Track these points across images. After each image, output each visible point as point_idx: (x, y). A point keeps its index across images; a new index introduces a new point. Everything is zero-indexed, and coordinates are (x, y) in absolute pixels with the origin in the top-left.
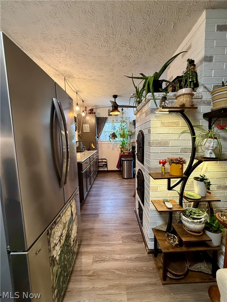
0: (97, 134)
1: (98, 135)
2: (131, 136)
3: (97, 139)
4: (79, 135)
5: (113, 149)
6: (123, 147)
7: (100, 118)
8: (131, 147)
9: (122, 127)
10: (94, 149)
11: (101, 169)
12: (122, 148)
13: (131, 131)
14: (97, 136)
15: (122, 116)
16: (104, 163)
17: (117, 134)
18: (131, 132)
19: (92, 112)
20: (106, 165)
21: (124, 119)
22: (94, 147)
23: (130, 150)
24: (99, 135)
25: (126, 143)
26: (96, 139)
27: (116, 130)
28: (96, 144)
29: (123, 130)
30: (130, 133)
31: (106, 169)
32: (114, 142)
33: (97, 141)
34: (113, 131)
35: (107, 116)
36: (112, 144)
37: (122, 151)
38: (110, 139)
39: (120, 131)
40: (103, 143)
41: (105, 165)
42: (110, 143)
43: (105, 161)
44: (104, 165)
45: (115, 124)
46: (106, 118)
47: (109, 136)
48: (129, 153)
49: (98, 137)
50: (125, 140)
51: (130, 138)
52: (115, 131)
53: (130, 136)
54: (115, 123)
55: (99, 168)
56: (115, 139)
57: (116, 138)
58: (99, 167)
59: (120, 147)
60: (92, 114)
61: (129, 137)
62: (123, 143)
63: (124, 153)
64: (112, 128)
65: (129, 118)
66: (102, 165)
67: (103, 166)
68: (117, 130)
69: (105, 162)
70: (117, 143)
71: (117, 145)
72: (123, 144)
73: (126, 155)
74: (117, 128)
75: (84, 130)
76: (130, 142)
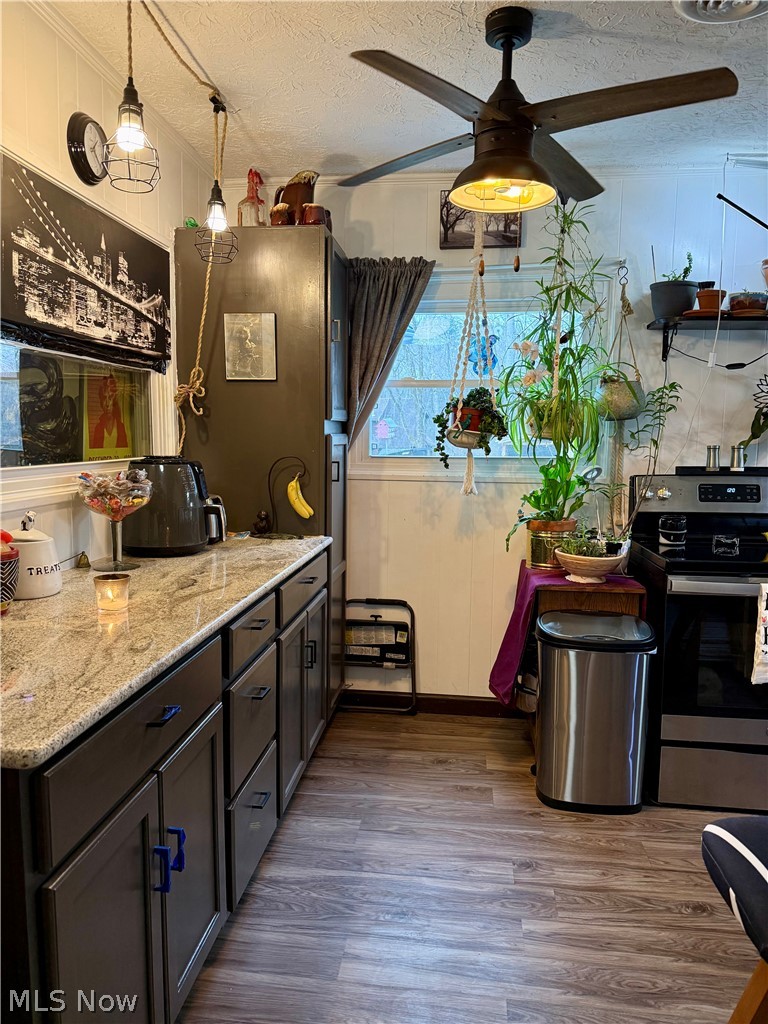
0: (336, 400)
1: (348, 405)
2: (630, 426)
3: (338, 440)
4: (186, 400)
5: (466, 526)
6: (551, 515)
7: (372, 263)
8: (625, 520)
9: (550, 348)
10: (301, 528)
11: (363, 682)
12: (545, 527)
13: (632, 378)
14: (338, 415)
15: (555, 244)
16: (388, 637)
17: (508, 406)
18: (634, 388)
19: (303, 211)
20: (404, 654)
21: (575, 275)
22: (305, 510)
23: (613, 548)
24: (359, 406)
25: (583, 482)
26: (328, 438)
27: (496, 372)
28: (322, 478)
29: (558, 373)
30: (623, 400)
31: (403, 686)
32: (477, 473)
33: (336, 453)
34: (473, 380)
35: (430, 251)
36: (457, 481)
37: (538, 550)
38: (446, 443)
39: (534, 378)
40: (387, 473)
41: (397, 648)
42: (441, 472)
43: (400, 616)
44: (385, 648)
45: (497, 321)
46: (420, 270)
47: (440, 421)
48: (611, 576)
49: (344, 427)
50: (571, 454)
51: (618, 438)
52: (491, 381)
53: (620, 419)
54: (495, 309)
55: (351, 671)
56: (483, 443)
57: (493, 441)
58: (349, 661)
59: (530, 512)
60: (303, 222)
61: (606, 430)
62: (551, 484)
63: (560, 572)
64: (469, 357)
65: (621, 265)
66: (376, 652)
67: (382, 659)
68: (508, 364)
69: (399, 627)
70: (502, 475)
71: (501, 494)
72: (555, 487)
73: (579, 592)
74: (506, 356)
75: (228, 366)
76: (615, 472)
